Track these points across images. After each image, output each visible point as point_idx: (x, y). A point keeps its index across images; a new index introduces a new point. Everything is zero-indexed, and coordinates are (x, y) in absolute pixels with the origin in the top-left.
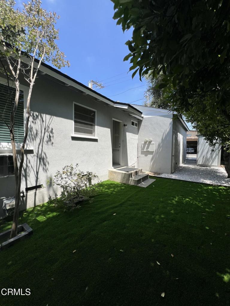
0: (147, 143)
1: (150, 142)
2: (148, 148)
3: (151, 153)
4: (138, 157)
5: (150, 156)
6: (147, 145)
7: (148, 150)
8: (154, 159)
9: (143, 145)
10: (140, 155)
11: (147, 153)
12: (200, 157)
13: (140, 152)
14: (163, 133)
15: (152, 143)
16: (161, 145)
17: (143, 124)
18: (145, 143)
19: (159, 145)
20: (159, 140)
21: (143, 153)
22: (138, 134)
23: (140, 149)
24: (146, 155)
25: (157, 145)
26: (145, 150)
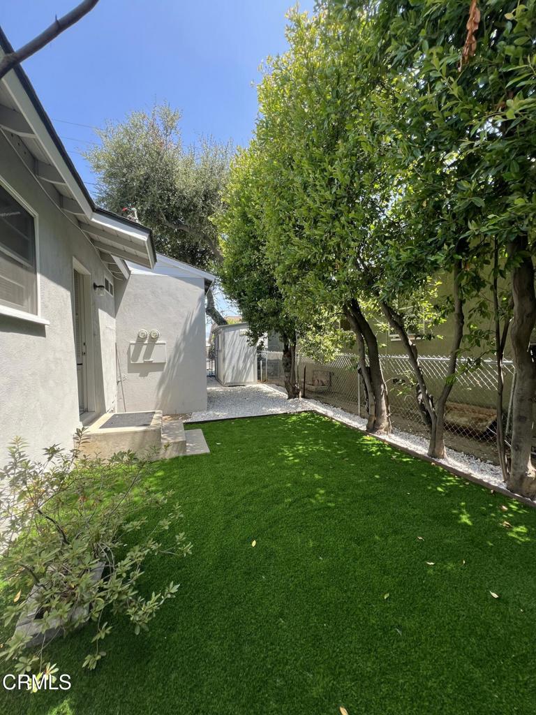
0: (146, 342)
1: (153, 340)
2: (148, 354)
3: (159, 366)
4: (118, 382)
5: (156, 376)
6: (145, 347)
7: (151, 360)
8: (166, 382)
9: (132, 348)
10: (125, 374)
11: (146, 368)
12: (229, 366)
13: (125, 368)
14: (185, 319)
15: (158, 342)
16: (182, 346)
17: (129, 289)
18: (140, 341)
19: (177, 347)
20: (177, 334)
21: (133, 368)
22: (115, 318)
23: (124, 359)
24: (144, 374)
25: (173, 346)
26: (140, 360)
